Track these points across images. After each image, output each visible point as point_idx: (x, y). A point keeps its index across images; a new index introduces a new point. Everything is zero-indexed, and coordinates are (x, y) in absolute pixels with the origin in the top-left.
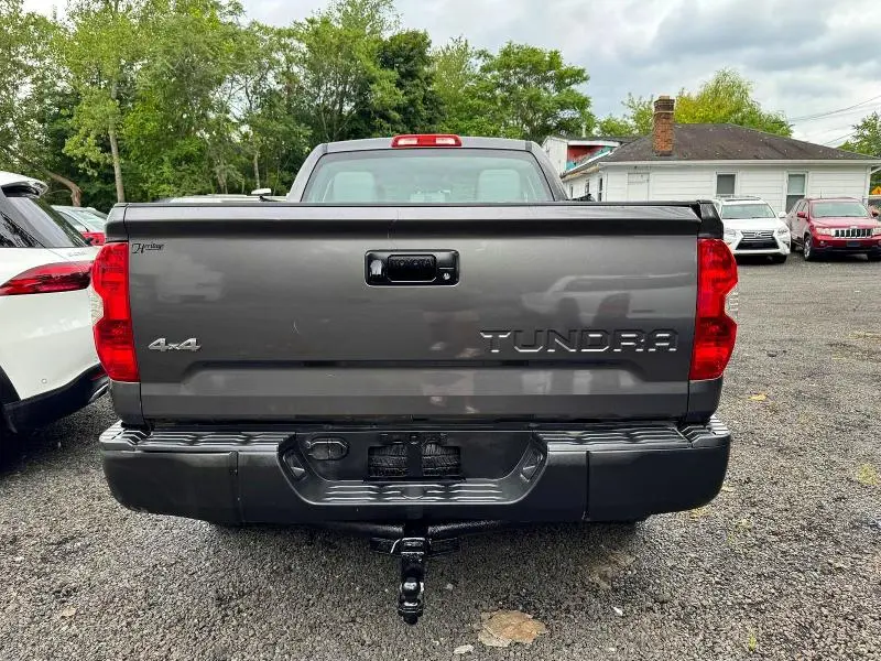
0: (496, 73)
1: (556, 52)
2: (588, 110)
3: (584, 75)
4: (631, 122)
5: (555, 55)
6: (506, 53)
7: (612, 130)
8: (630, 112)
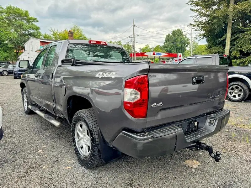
0: (5, 14)
1: (27, 11)
2: (39, 31)
3: (37, 20)
4: (52, 36)
5: (27, 12)
6: (9, 8)
7: (47, 38)
8: (52, 33)
